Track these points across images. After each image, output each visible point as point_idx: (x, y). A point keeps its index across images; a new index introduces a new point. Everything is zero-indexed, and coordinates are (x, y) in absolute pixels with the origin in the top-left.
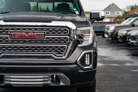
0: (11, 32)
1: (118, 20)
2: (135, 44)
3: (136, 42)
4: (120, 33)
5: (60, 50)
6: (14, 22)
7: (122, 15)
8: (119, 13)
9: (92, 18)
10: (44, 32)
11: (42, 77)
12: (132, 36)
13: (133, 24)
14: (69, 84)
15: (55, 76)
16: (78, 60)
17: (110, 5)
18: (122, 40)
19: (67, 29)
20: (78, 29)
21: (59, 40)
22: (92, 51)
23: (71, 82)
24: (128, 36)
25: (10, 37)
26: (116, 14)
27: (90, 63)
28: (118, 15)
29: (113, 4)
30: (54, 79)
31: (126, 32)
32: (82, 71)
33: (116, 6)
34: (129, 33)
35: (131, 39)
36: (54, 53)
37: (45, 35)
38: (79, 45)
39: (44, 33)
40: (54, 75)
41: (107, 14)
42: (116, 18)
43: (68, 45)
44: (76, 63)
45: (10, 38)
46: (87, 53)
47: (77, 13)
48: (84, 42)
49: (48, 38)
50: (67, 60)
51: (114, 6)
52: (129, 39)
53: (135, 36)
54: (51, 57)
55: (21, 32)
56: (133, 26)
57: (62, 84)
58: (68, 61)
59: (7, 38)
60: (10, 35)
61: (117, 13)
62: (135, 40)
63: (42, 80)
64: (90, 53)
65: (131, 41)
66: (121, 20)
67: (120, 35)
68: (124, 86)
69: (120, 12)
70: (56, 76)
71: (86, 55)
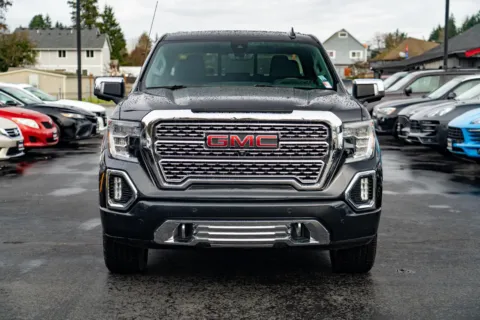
0: (208, 134)
1: (356, 72)
2: (421, 141)
3: (423, 135)
4: (379, 112)
5: (310, 172)
6: (214, 112)
7: (366, 61)
8: (359, 54)
9: (359, 95)
10: (277, 134)
11: (273, 227)
12: (413, 121)
13: (408, 89)
14: (327, 241)
15: (300, 225)
16: (346, 192)
17: (336, 34)
18: (383, 129)
19: (325, 128)
20: (346, 126)
21: (309, 151)
22: (373, 171)
23: (332, 238)
24: (399, 120)
25: (206, 144)
26: (351, 57)
27: (370, 197)
28: (356, 58)
29: (344, 32)
30: (298, 231)
31: (394, 109)
32: (354, 215)
33: (349, 35)
34: (403, 112)
35: (412, 128)
36: (298, 177)
37: (279, 140)
38: (348, 161)
39: (276, 137)
40: (297, 224)
42: (351, 66)
43: (326, 159)
44: (342, 198)
45: (207, 146)
46: (364, 177)
47: (328, 85)
48: (357, 153)
49: (284, 147)
50: (325, 191)
51: (346, 37)
52: (402, 127)
53: (421, 121)
54: (291, 186)
56: (408, 93)
57: (312, 241)
59: (200, 146)
60: (205, 140)
61: (354, 54)
62: (422, 132)
64: (370, 177)
65: (411, 134)
66: (363, 71)
67: (379, 116)
68: (423, 243)
69: (361, 52)
70: (302, 224)
71: (362, 181)
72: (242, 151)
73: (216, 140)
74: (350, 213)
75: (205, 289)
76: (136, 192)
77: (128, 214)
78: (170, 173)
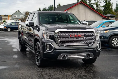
0: (70, 34)
5: (90, 42)
7: (24, 17)
14: (93, 57)
16: (97, 46)
19: (93, 33)
20: (96, 32)
21: (90, 38)
22: (100, 42)
26: (20, 17)
28: (22, 17)
32: (98, 51)
36: (88, 43)
37: (85, 35)
41: (15, 17)
43: (93, 40)
44: (96, 48)
51: (19, 12)
54: (87, 45)
55: (75, 34)
57: (90, 58)
58: (93, 47)
59: (68, 37)
60: (70, 36)
63: (84, 56)
70: (89, 54)
72: (77, 38)
73: (72, 36)
74: (97, 51)
75: (66, 70)
76: (54, 48)
77: (52, 53)
78: (62, 43)
